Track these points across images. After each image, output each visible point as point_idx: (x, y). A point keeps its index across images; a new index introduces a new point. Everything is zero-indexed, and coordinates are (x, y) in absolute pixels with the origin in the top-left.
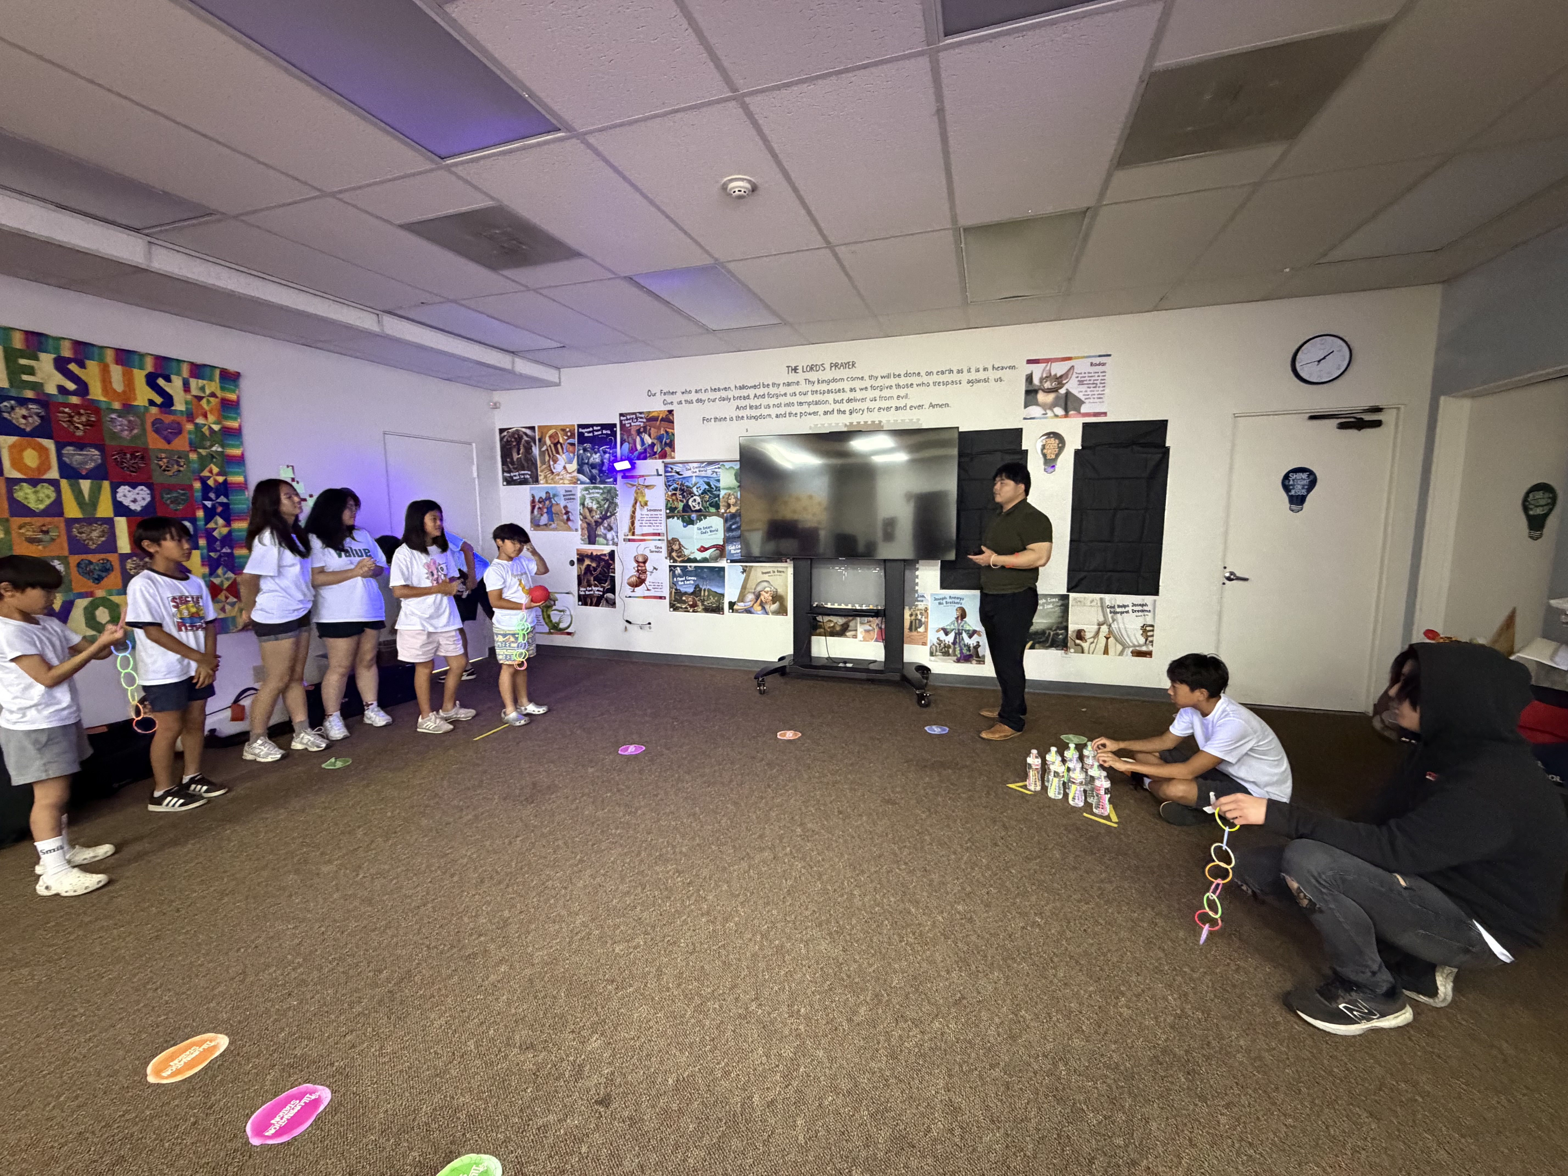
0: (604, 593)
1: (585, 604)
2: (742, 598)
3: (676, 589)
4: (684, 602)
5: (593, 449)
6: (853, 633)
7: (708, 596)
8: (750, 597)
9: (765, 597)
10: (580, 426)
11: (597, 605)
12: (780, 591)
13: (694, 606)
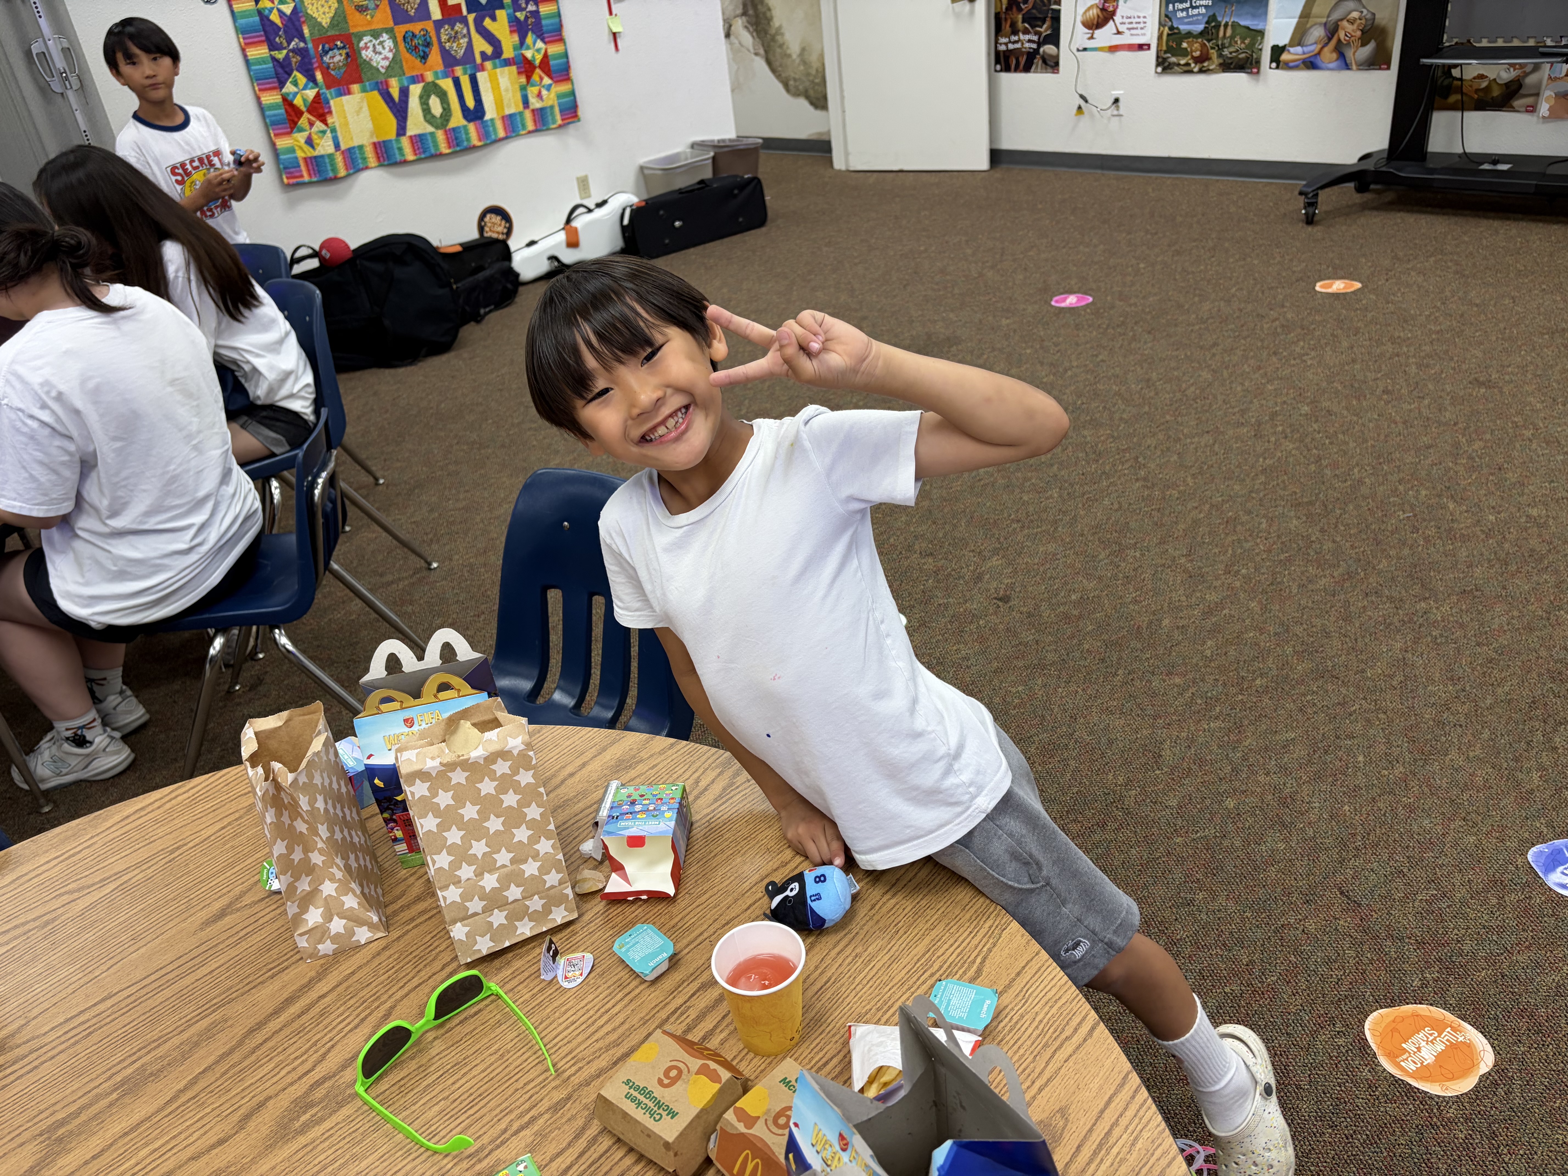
0: (1040, 44)
1: (1007, 69)
2: (1299, 37)
3: (1171, 28)
4: (1184, 53)
6: (1529, 101)
7: (1232, 37)
8: (1317, 33)
9: (1348, 30)
11: (1027, 69)
12: (1382, 17)
13: (1202, 59)
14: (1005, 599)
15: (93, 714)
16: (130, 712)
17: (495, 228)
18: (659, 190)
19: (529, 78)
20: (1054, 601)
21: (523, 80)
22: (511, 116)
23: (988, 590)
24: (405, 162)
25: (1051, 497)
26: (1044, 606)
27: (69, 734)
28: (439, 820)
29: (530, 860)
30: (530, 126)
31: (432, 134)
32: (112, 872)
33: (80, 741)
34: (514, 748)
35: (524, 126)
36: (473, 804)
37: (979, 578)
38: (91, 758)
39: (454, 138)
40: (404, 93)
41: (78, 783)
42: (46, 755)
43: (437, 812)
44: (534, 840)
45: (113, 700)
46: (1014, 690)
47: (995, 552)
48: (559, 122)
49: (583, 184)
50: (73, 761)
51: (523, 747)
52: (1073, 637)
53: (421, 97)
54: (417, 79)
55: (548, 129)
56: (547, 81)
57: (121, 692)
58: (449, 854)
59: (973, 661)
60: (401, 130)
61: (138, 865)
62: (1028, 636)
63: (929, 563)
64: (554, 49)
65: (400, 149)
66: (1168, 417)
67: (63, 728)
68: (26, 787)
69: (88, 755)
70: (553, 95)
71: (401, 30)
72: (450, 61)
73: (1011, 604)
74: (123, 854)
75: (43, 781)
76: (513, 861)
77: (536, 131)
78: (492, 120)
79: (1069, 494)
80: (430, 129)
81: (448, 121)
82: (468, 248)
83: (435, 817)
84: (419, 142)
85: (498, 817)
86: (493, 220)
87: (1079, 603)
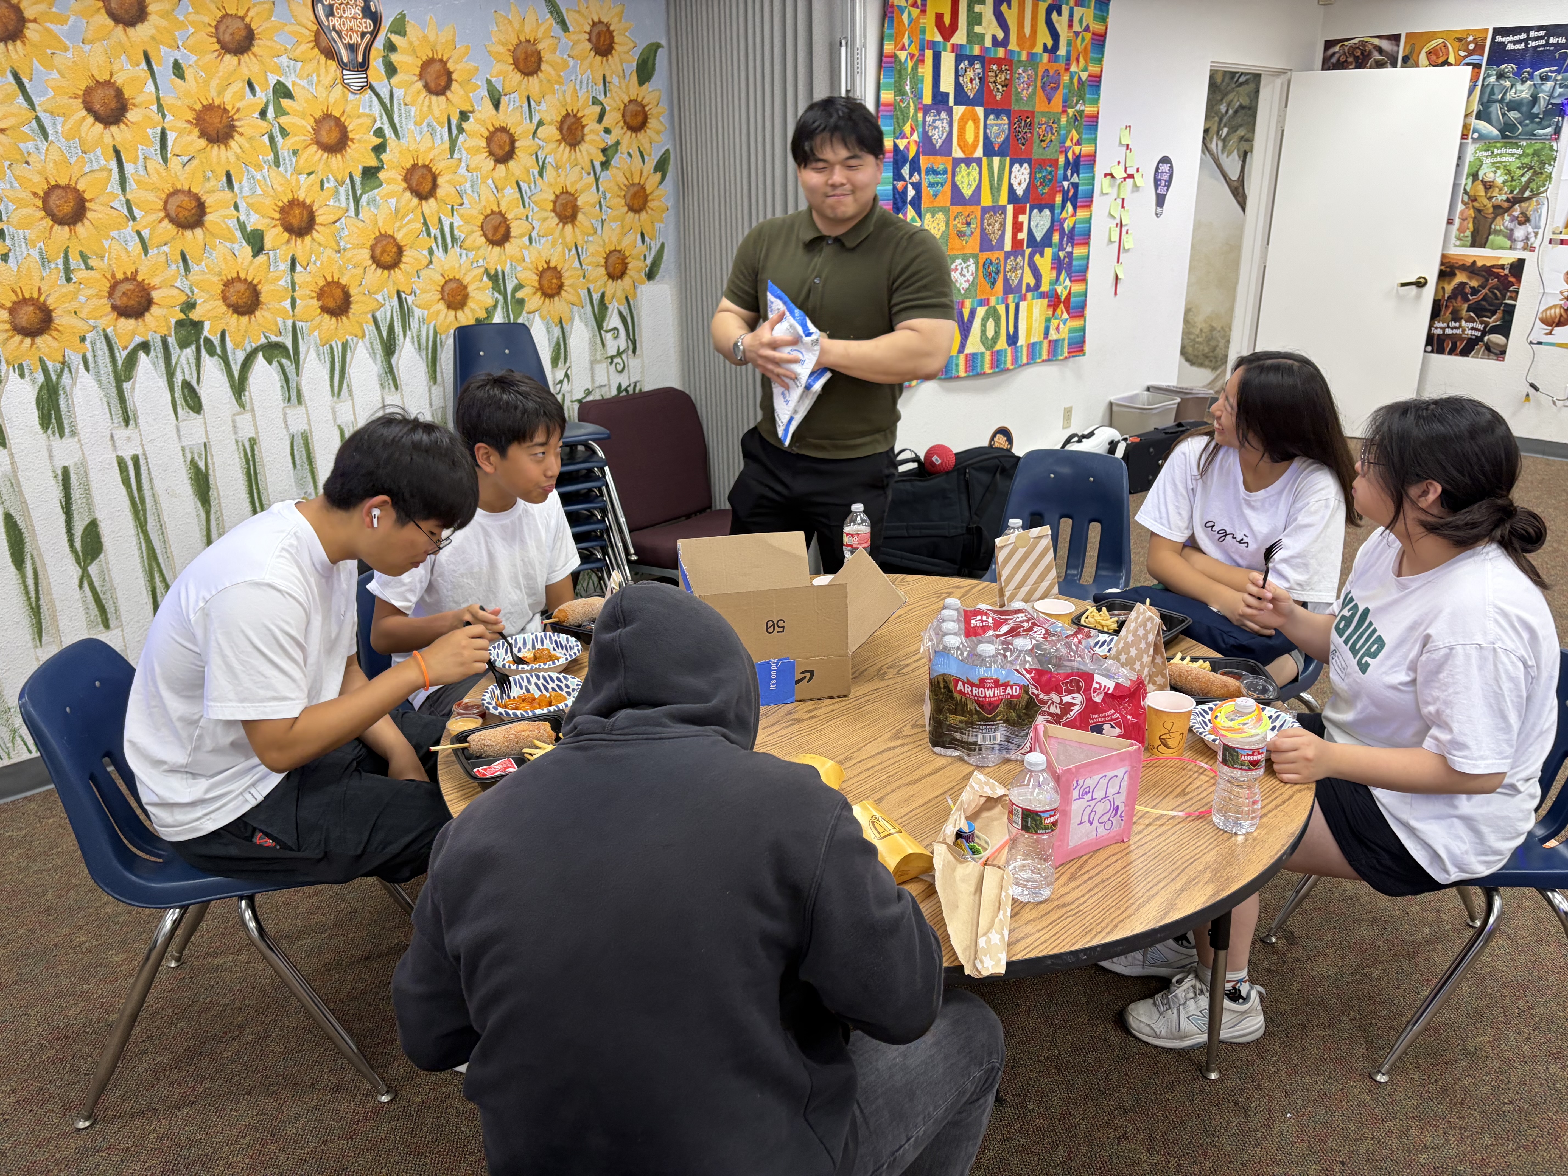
0: (1484, 333)
1: (1440, 350)
5: (1518, 74)
10: (1497, 31)
11: (1465, 352)
19: (1054, 311)
21: (1050, 313)
22: (1034, 344)
24: (958, 377)
30: (1045, 355)
31: (982, 354)
35: (1040, 354)
39: (997, 359)
40: (973, 313)
48: (1066, 354)
49: (1068, 414)
53: (983, 320)
54: (984, 302)
55: (1057, 360)
56: (1065, 316)
60: (962, 347)
64: (1077, 288)
65: (957, 365)
70: (1067, 330)
71: (984, 256)
72: (1008, 289)
77: (1048, 360)
78: (1021, 346)
80: (982, 349)
81: (995, 343)
84: (972, 360)
86: (1001, 438)
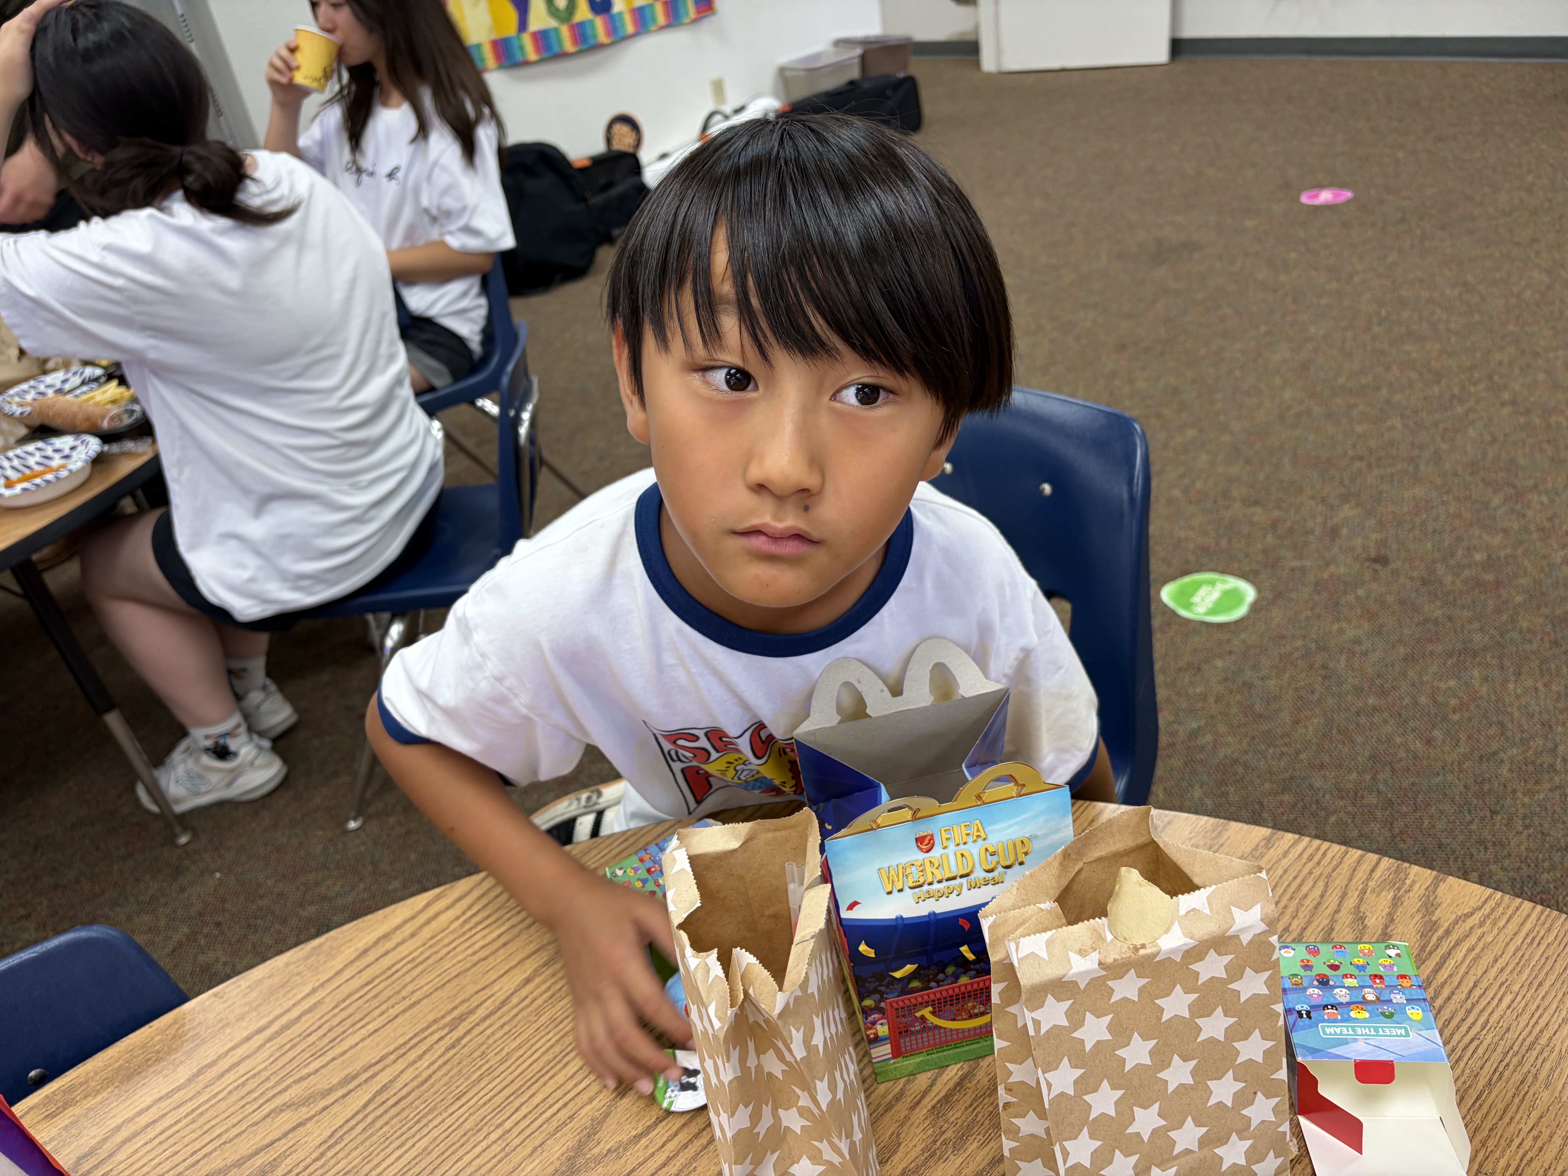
14: (1382, 560)
15: (236, 719)
16: (275, 712)
17: (623, 140)
18: (802, 92)
20: (1452, 562)
22: (640, 9)
23: (1353, 549)
24: (526, 63)
25: (1392, 428)
26: (1441, 570)
27: (209, 743)
28: (1079, 1072)
29: (1234, 1137)
30: (661, 19)
31: (556, 30)
32: (358, 1065)
33: (222, 752)
34: (1243, 930)
35: (654, 20)
36: (1145, 1037)
37: (1334, 533)
38: (236, 773)
39: (580, 33)
41: (220, 804)
42: (181, 770)
43: (1078, 1057)
44: (1244, 1099)
45: (255, 697)
46: (1443, 686)
47: (1345, 498)
48: (693, 15)
49: (718, 88)
50: (214, 778)
51: (1262, 927)
52: (1498, 611)
55: (681, 24)
57: (264, 688)
58: (1092, 1136)
59: (1367, 645)
60: (523, 25)
61: (401, 1052)
62: (1437, 611)
63: (1259, 514)
65: (522, 48)
66: (1511, 328)
67: (201, 736)
68: (155, 809)
69: (232, 771)
73: (1393, 566)
74: (371, 1027)
75: (177, 801)
76: (1204, 1142)
77: (668, 26)
78: (620, 14)
79: (1416, 423)
80: (552, 23)
81: (573, 14)
82: (598, 162)
83: (1074, 1066)
84: (542, 39)
85: (1185, 1058)
86: (621, 129)
87: (1490, 564)
